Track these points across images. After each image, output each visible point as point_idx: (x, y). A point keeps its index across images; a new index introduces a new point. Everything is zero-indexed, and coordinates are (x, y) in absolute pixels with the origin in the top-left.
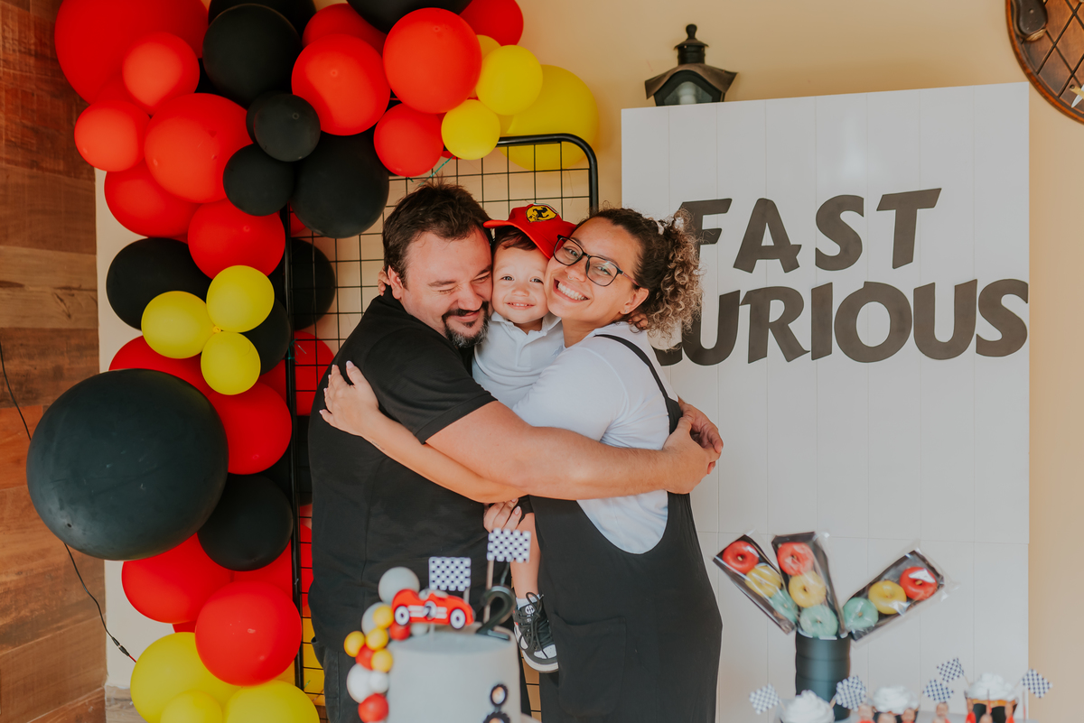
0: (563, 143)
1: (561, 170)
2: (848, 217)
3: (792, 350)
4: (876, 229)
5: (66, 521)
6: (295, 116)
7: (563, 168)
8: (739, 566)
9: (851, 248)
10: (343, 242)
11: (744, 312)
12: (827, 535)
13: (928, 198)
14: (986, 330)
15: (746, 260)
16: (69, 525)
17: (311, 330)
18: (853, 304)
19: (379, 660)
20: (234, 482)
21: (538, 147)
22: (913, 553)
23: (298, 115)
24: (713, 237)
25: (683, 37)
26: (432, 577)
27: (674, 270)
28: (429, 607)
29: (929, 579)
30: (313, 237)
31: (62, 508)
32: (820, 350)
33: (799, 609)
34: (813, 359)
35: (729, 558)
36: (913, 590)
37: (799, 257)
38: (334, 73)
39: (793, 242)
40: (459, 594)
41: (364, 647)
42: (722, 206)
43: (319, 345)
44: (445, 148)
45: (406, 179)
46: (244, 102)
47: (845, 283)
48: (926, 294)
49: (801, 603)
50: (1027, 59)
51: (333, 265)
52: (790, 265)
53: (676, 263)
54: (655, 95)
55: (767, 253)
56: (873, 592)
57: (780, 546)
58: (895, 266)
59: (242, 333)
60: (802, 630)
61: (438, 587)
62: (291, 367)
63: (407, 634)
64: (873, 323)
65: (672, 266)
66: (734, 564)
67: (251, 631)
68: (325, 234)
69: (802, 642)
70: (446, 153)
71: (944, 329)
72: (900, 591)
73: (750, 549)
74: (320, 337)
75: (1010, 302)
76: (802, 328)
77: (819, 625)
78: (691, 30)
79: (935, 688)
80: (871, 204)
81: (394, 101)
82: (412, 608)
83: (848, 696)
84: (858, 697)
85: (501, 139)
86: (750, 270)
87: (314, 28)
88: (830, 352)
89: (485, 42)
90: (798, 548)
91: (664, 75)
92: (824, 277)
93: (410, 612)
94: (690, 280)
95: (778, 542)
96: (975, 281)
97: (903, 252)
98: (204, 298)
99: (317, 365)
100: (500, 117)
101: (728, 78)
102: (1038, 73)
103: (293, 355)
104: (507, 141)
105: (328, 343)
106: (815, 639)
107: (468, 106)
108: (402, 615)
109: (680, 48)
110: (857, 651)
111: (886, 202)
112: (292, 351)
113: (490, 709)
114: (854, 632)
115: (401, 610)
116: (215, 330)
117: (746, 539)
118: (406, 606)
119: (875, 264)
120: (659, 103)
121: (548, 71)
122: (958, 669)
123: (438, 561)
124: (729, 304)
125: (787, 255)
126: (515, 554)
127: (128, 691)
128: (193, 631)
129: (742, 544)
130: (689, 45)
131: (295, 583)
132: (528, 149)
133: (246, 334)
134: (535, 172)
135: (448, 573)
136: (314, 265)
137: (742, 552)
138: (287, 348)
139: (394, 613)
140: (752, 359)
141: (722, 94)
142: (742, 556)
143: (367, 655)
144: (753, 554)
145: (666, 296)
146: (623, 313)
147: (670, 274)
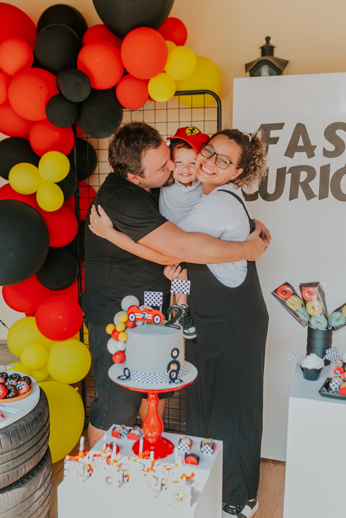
0: (206, 95)
1: (204, 107)
2: (339, 132)
3: (310, 195)
6: (80, 80)
8: (284, 296)
9: (340, 147)
10: (101, 140)
11: (288, 177)
12: (325, 284)
15: (290, 153)
17: (86, 181)
18: (339, 174)
19: (121, 337)
20: (52, 251)
21: (194, 96)
23: (81, 80)
24: (275, 141)
25: (264, 42)
27: (255, 159)
28: (144, 314)
30: (87, 138)
32: (323, 195)
33: (310, 316)
34: (319, 199)
35: (279, 292)
37: (315, 151)
38: (98, 59)
39: (313, 144)
40: (156, 308)
41: (115, 331)
42: (280, 126)
43: (90, 188)
44: (149, 97)
45: (131, 111)
46: (55, 73)
47: (336, 164)
49: (311, 314)
51: (97, 151)
52: (311, 155)
53: (257, 155)
54: (250, 71)
55: (300, 149)
56: (343, 309)
57: (303, 288)
59: (55, 183)
60: (311, 325)
61: (148, 305)
62: (77, 198)
63: (134, 325)
65: (254, 157)
66: (280, 294)
67: (60, 317)
68: (94, 137)
69: (311, 331)
70: (150, 99)
73: (288, 289)
74: (91, 184)
76: (315, 185)
77: (319, 323)
78: (268, 39)
81: (125, 74)
82: (136, 314)
83: (331, 355)
84: (335, 356)
85: (176, 92)
86: (292, 157)
87: (87, 36)
88: (327, 196)
89: (170, 44)
90: (311, 289)
91: (254, 62)
92: (326, 161)
93: (135, 316)
94: (262, 163)
95: (302, 286)
98: (37, 166)
99: (89, 198)
100: (176, 81)
101: (285, 63)
103: (78, 193)
104: (178, 93)
105: (94, 188)
106: (317, 330)
107: (161, 76)
108: (132, 317)
109: (262, 48)
110: (335, 335)
112: (78, 191)
113: (171, 359)
114: (334, 327)
115: (132, 315)
116: (43, 181)
117: (287, 284)
118: (134, 313)
120: (252, 75)
121: (199, 59)
123: (148, 293)
124: (281, 173)
125: (310, 150)
128: (34, 316)
129: (285, 286)
130: (266, 47)
131: (80, 296)
132: (189, 97)
133: (57, 184)
134: (192, 108)
135: (152, 298)
136: (88, 151)
137: (285, 290)
138: (75, 189)
139: (128, 316)
140: (291, 198)
141: (282, 71)
142: (285, 292)
143: (116, 334)
144: (290, 291)
145: (251, 171)
146: (231, 179)
147: (253, 160)
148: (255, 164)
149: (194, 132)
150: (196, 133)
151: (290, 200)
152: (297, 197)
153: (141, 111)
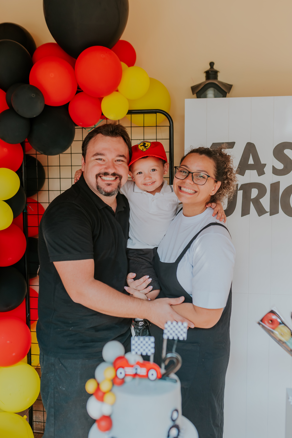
0: (158, 114)
1: (156, 126)
2: (287, 152)
3: (261, 211)
6: (33, 95)
8: (271, 326)
9: (289, 166)
10: (51, 157)
11: (240, 193)
15: (242, 171)
17: (35, 198)
18: (289, 191)
19: (108, 398)
21: (146, 115)
23: (34, 95)
25: (208, 67)
26: (133, 347)
28: (136, 369)
30: (36, 154)
32: (274, 211)
34: (270, 215)
35: (266, 322)
37: (265, 170)
38: (52, 75)
39: (262, 163)
41: (98, 389)
42: (231, 145)
43: (38, 204)
44: (102, 114)
45: (82, 128)
46: (5, 90)
47: (285, 182)
51: (46, 169)
52: (261, 173)
54: (197, 93)
55: (251, 167)
59: (4, 201)
61: (137, 353)
62: (25, 215)
66: (267, 324)
67: (8, 342)
68: (45, 154)
70: (103, 116)
73: (274, 317)
74: (39, 202)
76: (266, 201)
78: (212, 64)
81: (79, 91)
82: (126, 369)
86: (243, 175)
87: (38, 54)
88: (278, 212)
89: (124, 65)
91: (200, 85)
92: (276, 178)
93: (125, 372)
99: (38, 215)
100: (129, 101)
101: (230, 87)
103: (27, 210)
104: (130, 112)
105: (42, 204)
107: (115, 94)
108: (121, 373)
109: (207, 73)
112: (26, 208)
113: (171, 424)
115: (120, 370)
117: (272, 312)
118: (123, 367)
120: (198, 97)
121: (152, 81)
125: (260, 168)
126: (179, 335)
129: (271, 314)
130: (211, 71)
131: (28, 316)
132: (141, 116)
133: (7, 201)
134: (144, 127)
135: (142, 345)
136: (37, 167)
137: (271, 319)
138: (24, 207)
139: (116, 370)
140: (243, 214)
141: (227, 94)
142: (271, 321)
143: (100, 394)
144: (276, 320)
146: (211, 195)
147: (225, 175)
149: (146, 145)
150: (149, 146)
151: (242, 216)
152: (249, 214)
153: (92, 128)
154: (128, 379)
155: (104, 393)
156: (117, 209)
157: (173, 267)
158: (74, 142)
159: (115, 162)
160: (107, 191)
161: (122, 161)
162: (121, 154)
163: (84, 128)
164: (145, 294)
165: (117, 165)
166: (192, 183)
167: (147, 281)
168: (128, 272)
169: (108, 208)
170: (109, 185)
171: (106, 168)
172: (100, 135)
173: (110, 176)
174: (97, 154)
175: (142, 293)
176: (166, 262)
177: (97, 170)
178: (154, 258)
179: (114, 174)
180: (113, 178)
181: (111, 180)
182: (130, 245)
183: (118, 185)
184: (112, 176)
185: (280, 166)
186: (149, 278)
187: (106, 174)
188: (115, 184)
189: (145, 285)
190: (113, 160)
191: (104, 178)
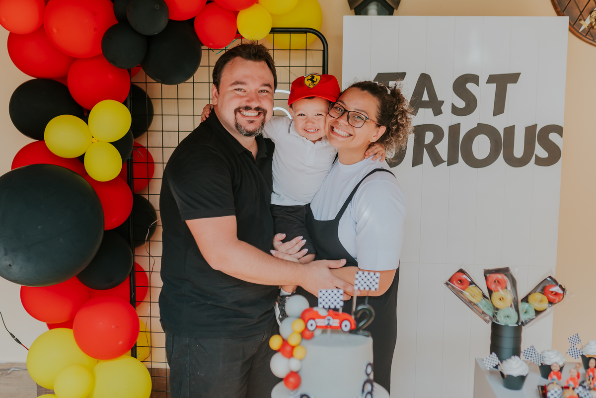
0: (308, 33)
1: (306, 50)
2: (470, 86)
3: (436, 160)
4: (485, 93)
5: (8, 263)
6: (157, 7)
7: (307, 49)
8: (461, 286)
9: (471, 104)
10: (167, 87)
11: (411, 138)
13: (514, 78)
14: (540, 152)
16: (10, 265)
18: (471, 135)
19: (298, 352)
20: (108, 234)
21: (293, 35)
22: (550, 277)
23: (159, 6)
27: (397, 116)
28: (329, 320)
29: (560, 291)
30: (146, 83)
31: (6, 254)
32: (452, 161)
33: (497, 309)
34: (448, 165)
35: (455, 282)
36: (551, 297)
37: (442, 108)
39: (439, 99)
40: (336, 310)
41: (285, 345)
42: (401, 76)
44: (238, 31)
45: (209, 50)
47: (467, 123)
48: (510, 131)
49: (498, 306)
50: (559, 3)
52: (438, 112)
53: (399, 111)
54: (355, 9)
55: (425, 105)
56: (530, 298)
57: (488, 275)
58: (494, 115)
59: (110, 143)
60: (497, 321)
61: (324, 307)
62: (131, 163)
64: (481, 147)
65: (396, 113)
66: (456, 284)
68: (163, 82)
69: (496, 328)
71: (519, 151)
72: (545, 298)
73: (465, 276)
75: (553, 137)
76: (442, 149)
77: (507, 318)
79: (573, 351)
80: (483, 80)
81: (209, 1)
82: (317, 320)
83: (537, 358)
85: (272, 28)
88: (457, 162)
90: (498, 276)
92: (456, 119)
93: (316, 323)
94: (406, 121)
95: (487, 273)
96: (536, 125)
97: (499, 109)
99: (148, 163)
100: (273, 15)
101: (397, 2)
102: (563, 11)
103: (133, 156)
104: (274, 31)
106: (506, 326)
107: (255, 7)
108: (312, 325)
110: (526, 332)
111: (492, 79)
114: (524, 321)
115: (311, 322)
116: (94, 140)
117: (461, 271)
118: (314, 319)
119: (483, 114)
120: (357, 13)
122: (578, 339)
125: (436, 106)
126: (371, 286)
127: (25, 364)
128: (72, 328)
129: (460, 274)
131: (132, 297)
132: (288, 35)
133: (114, 144)
134: (290, 50)
135: (329, 297)
137: (460, 279)
139: (306, 323)
140: (415, 164)
141: (395, 10)
142: (460, 281)
143: (288, 349)
144: (466, 279)
145: (392, 131)
146: (372, 141)
147: (395, 119)
148: (397, 123)
149: (315, 80)
150: (318, 81)
151: (413, 167)
152: (422, 163)
153: (222, 50)
154: (318, 332)
155: (293, 347)
156: (258, 155)
157: (333, 225)
158: (199, 67)
159: (258, 93)
160: (249, 130)
161: (267, 92)
162: (266, 83)
163: (211, 49)
164: (298, 259)
165: (261, 97)
166: (347, 124)
167: (300, 243)
168: (275, 234)
169: (247, 153)
170: (251, 122)
171: (248, 101)
172: (238, 59)
173: (252, 111)
174: (237, 83)
175: (294, 257)
176: (322, 219)
177: (236, 104)
178: (306, 216)
179: (257, 109)
180: (256, 113)
181: (253, 116)
182: (275, 200)
183: (261, 122)
184: (255, 111)
185: (461, 104)
186: (302, 239)
187: (247, 108)
188: (259, 120)
189: (298, 248)
190: (256, 90)
191: (245, 113)
